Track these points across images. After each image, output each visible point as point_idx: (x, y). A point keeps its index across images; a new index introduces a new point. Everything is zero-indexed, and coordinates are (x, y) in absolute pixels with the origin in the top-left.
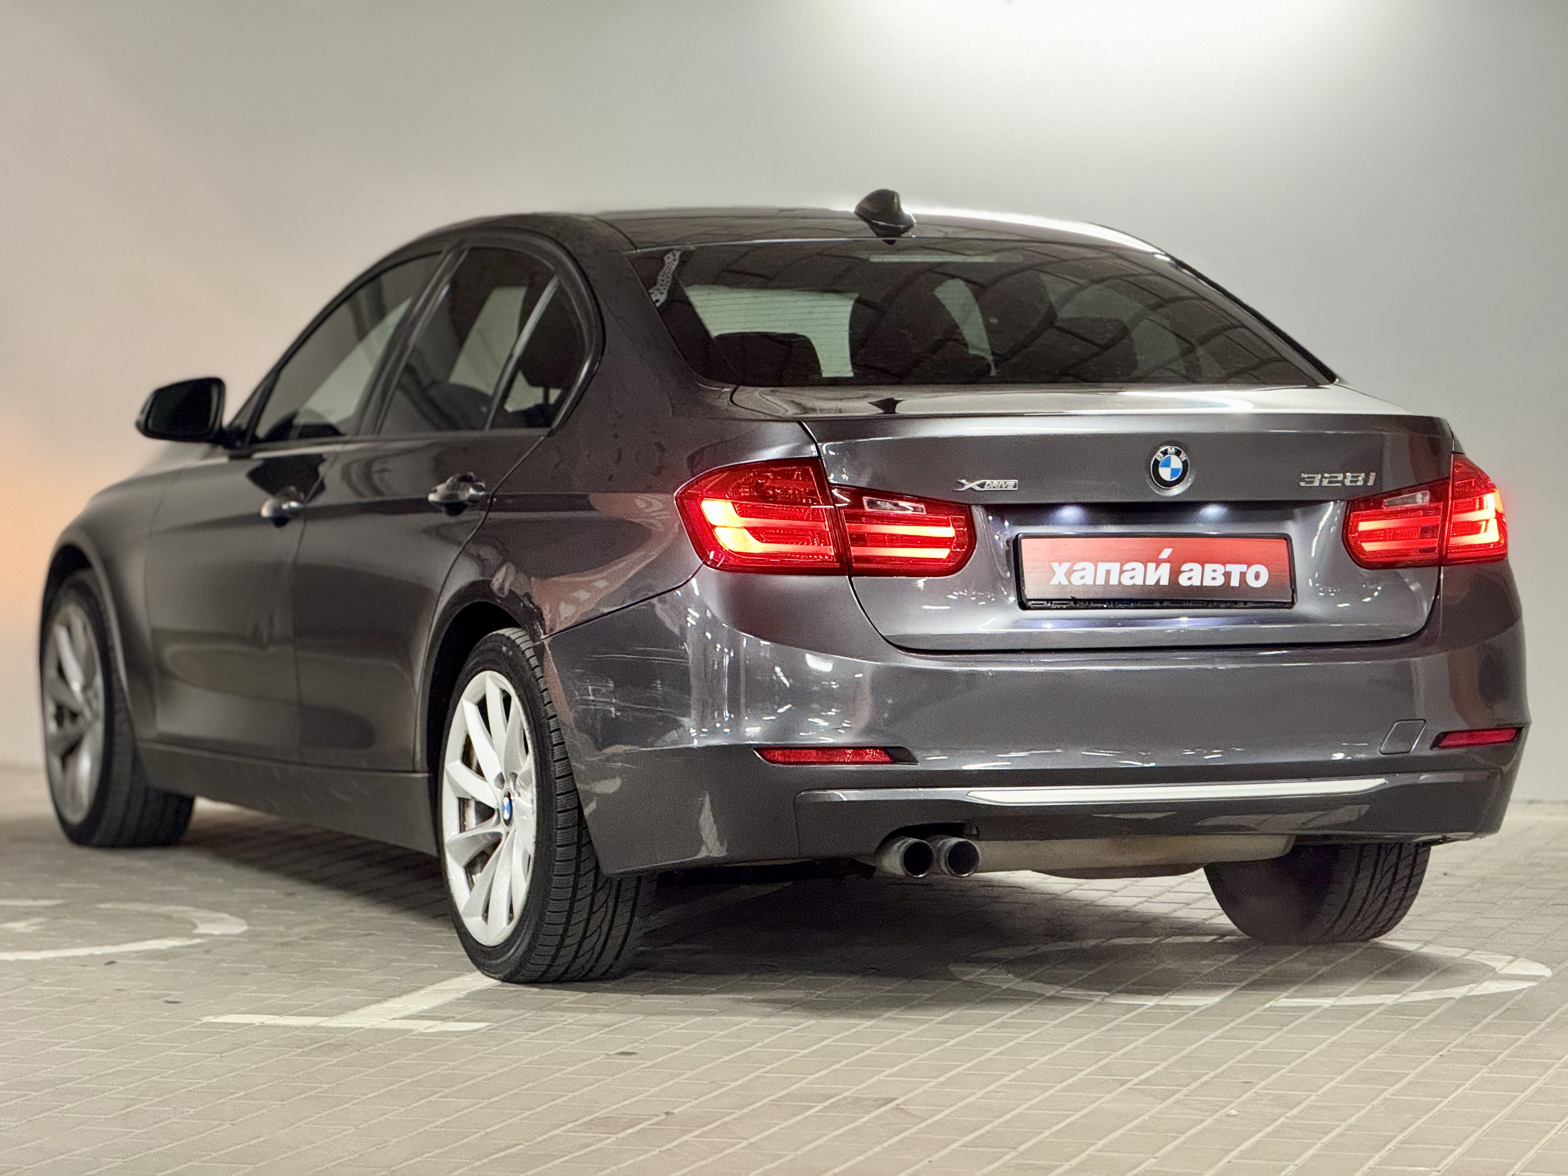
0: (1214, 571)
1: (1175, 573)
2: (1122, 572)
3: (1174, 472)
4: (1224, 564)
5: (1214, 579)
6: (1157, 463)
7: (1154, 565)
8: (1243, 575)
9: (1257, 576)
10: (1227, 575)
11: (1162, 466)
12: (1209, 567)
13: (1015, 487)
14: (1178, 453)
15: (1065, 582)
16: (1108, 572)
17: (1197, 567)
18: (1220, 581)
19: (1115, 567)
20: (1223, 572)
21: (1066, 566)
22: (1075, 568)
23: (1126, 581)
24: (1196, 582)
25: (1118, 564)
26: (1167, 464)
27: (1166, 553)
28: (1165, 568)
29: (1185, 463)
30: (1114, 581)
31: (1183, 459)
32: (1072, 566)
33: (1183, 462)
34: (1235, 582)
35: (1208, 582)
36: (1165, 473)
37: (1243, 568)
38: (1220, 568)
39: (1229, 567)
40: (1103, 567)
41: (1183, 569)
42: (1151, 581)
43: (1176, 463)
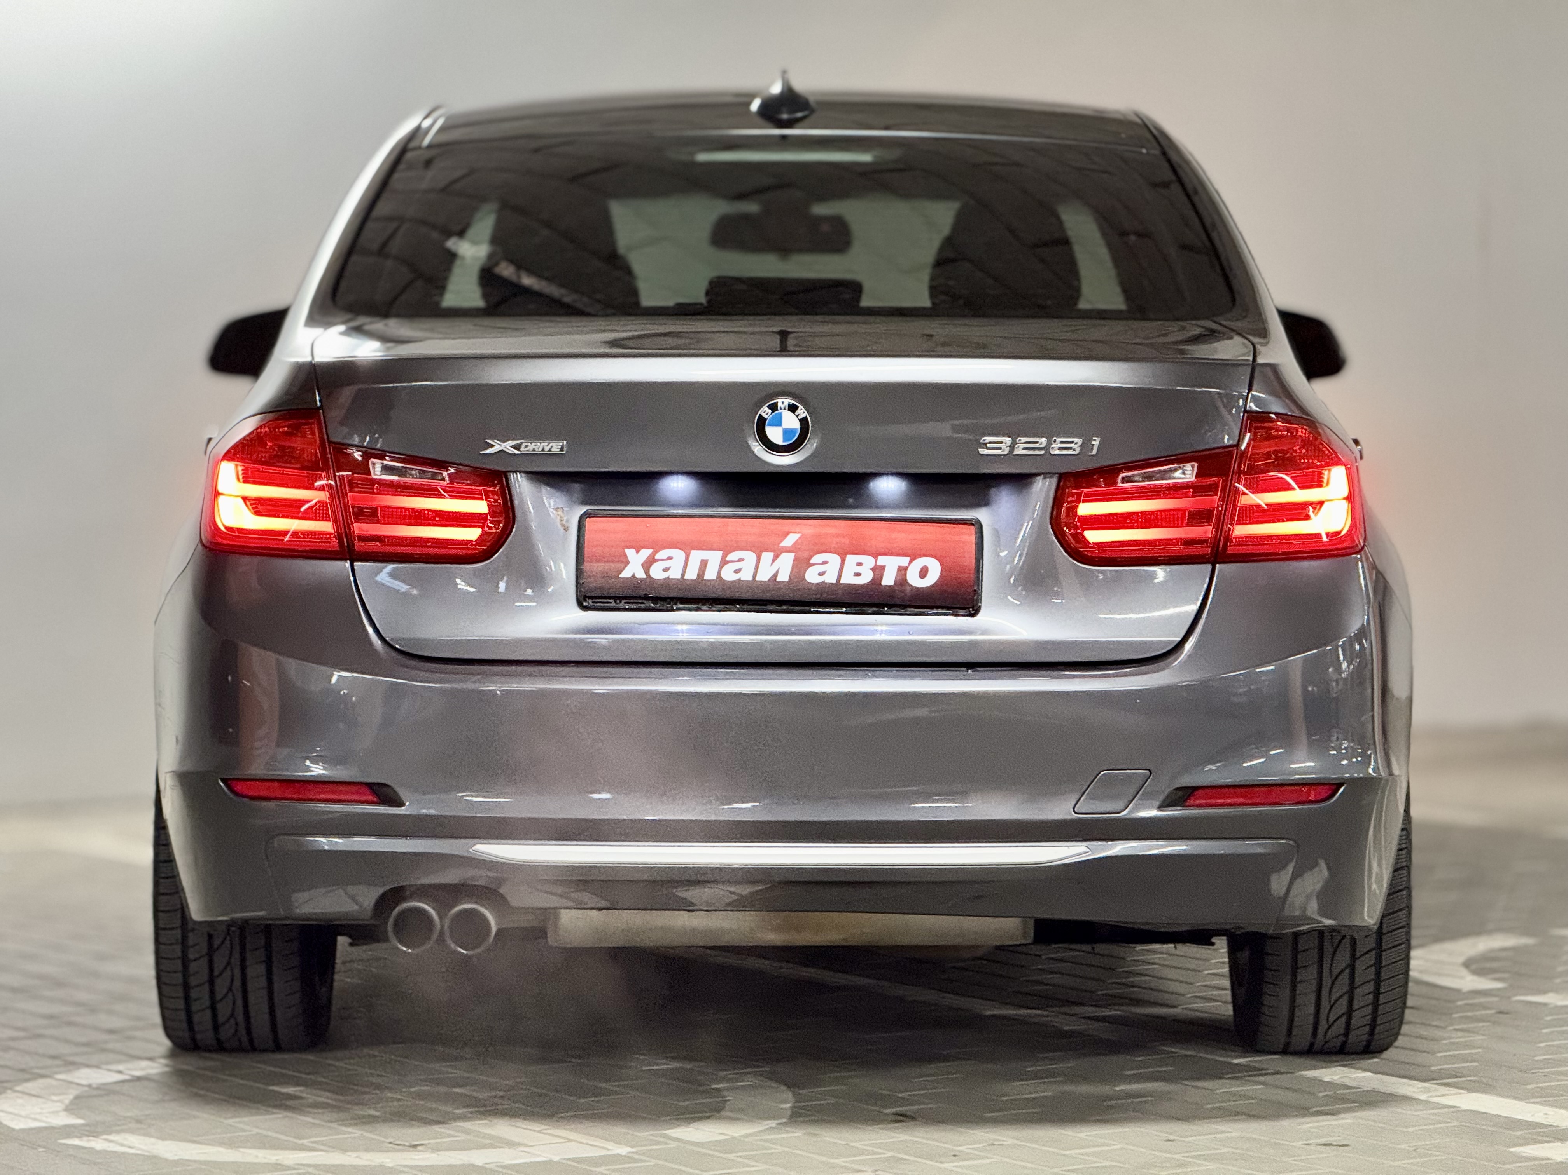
0: (859, 564)
2: (724, 562)
3: (787, 433)
4: (875, 556)
5: (858, 575)
6: (762, 422)
8: (903, 570)
9: (924, 573)
10: (879, 571)
11: (770, 425)
12: (851, 559)
13: (562, 449)
14: (793, 408)
15: (641, 574)
16: (704, 564)
18: (866, 578)
19: (714, 557)
20: (872, 565)
21: (645, 553)
22: (657, 557)
23: (728, 575)
25: (719, 554)
26: (778, 422)
27: (790, 541)
29: (804, 422)
30: (710, 574)
31: (802, 416)
32: (654, 554)
33: (801, 420)
35: (848, 579)
36: (775, 434)
37: (904, 561)
38: (869, 561)
39: (882, 560)
40: (697, 556)
41: (812, 561)
42: (764, 576)
43: (791, 421)
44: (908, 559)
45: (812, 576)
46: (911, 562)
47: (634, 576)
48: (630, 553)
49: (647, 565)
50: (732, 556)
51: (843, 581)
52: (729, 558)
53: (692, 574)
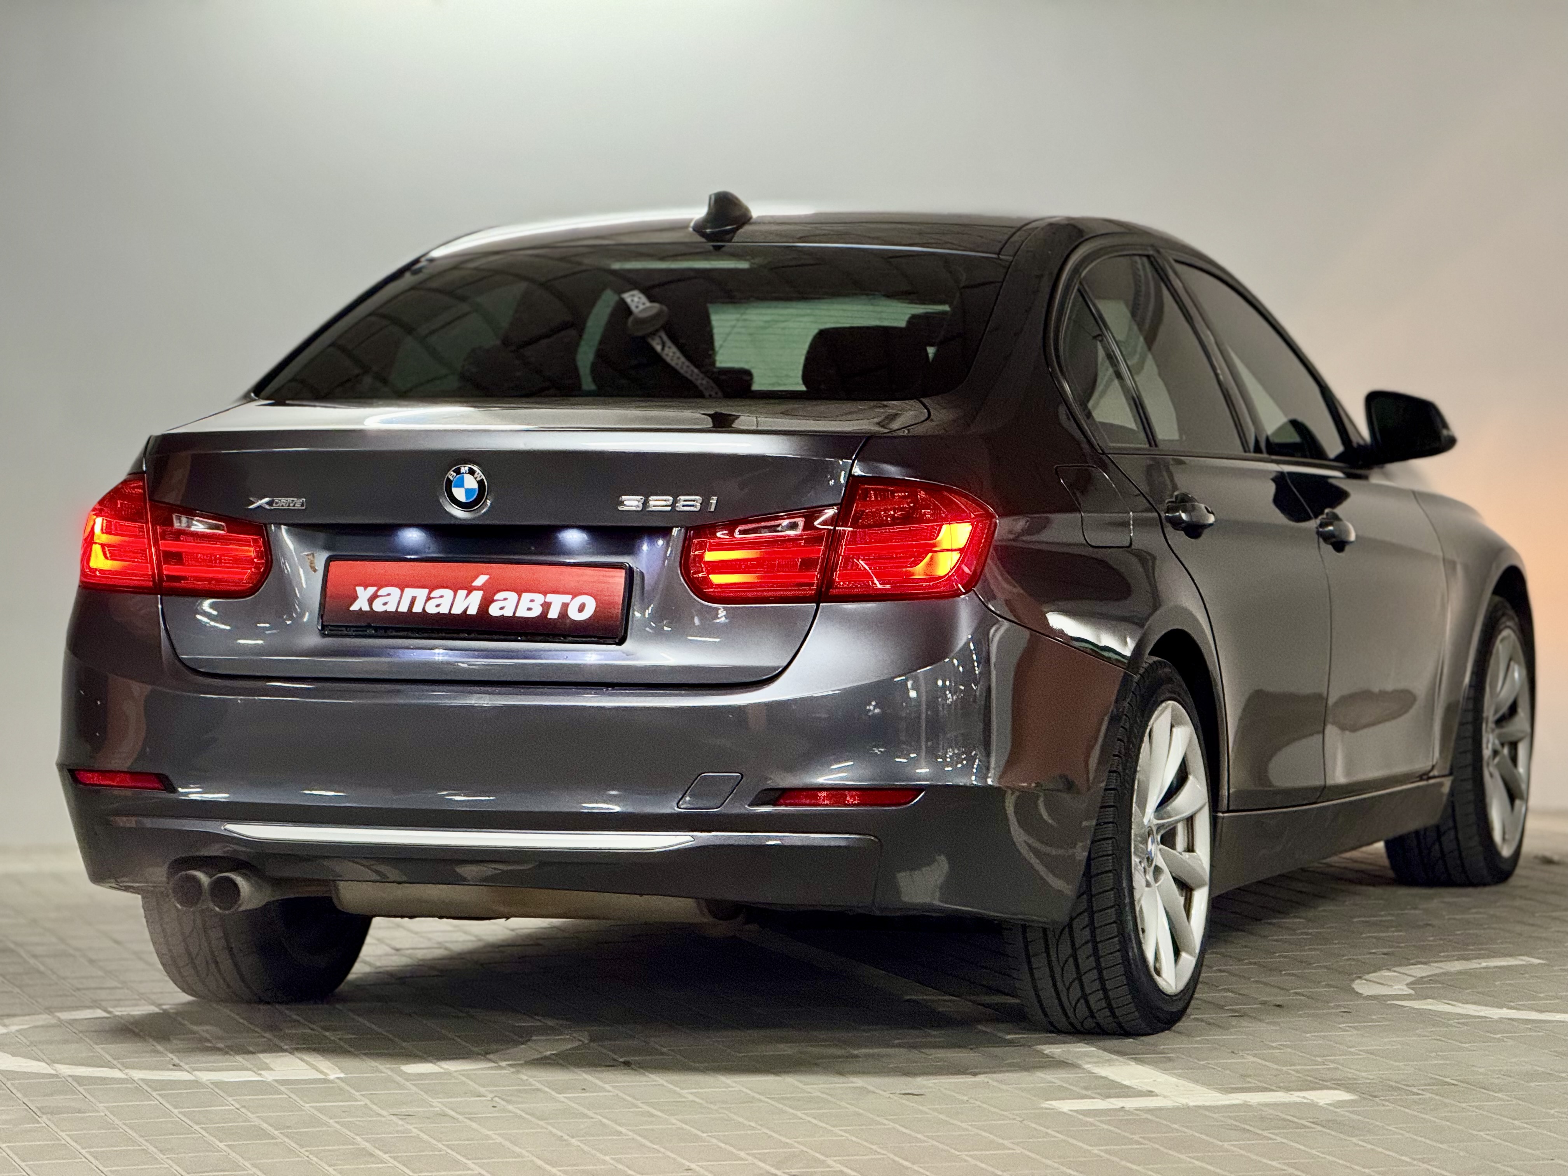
0: (532, 601)
1: (486, 602)
2: (429, 598)
3: (468, 492)
4: (545, 594)
5: (529, 609)
6: (449, 482)
7: (465, 592)
8: (565, 606)
9: (581, 608)
10: (546, 606)
11: (456, 486)
12: (526, 596)
13: (302, 505)
14: (472, 472)
15: (366, 608)
17: (512, 596)
19: (421, 594)
20: (542, 602)
21: (371, 590)
22: (379, 593)
23: (431, 609)
24: (508, 613)
25: (426, 591)
26: (461, 485)
27: (481, 580)
28: (477, 596)
29: (481, 483)
31: (479, 479)
32: (377, 591)
33: (478, 482)
34: (553, 614)
35: (522, 613)
36: (459, 494)
37: (567, 598)
38: (539, 598)
39: (550, 598)
41: (495, 598)
43: (471, 483)
44: (570, 597)
45: (494, 610)
46: (572, 599)
47: (360, 609)
48: (360, 590)
49: (371, 601)
50: (436, 593)
51: (517, 615)
52: (432, 595)
53: (403, 608)
